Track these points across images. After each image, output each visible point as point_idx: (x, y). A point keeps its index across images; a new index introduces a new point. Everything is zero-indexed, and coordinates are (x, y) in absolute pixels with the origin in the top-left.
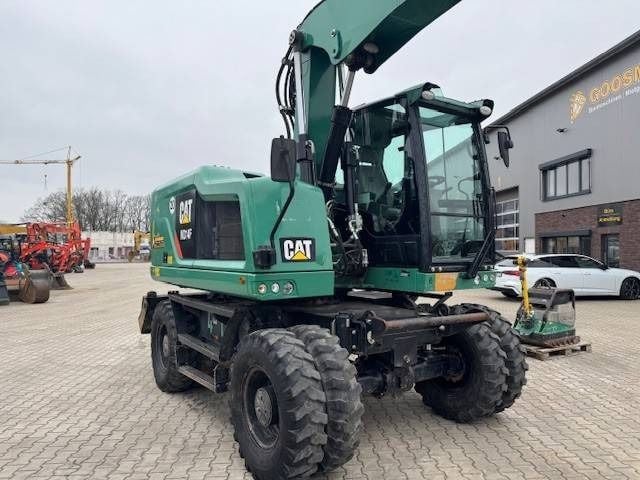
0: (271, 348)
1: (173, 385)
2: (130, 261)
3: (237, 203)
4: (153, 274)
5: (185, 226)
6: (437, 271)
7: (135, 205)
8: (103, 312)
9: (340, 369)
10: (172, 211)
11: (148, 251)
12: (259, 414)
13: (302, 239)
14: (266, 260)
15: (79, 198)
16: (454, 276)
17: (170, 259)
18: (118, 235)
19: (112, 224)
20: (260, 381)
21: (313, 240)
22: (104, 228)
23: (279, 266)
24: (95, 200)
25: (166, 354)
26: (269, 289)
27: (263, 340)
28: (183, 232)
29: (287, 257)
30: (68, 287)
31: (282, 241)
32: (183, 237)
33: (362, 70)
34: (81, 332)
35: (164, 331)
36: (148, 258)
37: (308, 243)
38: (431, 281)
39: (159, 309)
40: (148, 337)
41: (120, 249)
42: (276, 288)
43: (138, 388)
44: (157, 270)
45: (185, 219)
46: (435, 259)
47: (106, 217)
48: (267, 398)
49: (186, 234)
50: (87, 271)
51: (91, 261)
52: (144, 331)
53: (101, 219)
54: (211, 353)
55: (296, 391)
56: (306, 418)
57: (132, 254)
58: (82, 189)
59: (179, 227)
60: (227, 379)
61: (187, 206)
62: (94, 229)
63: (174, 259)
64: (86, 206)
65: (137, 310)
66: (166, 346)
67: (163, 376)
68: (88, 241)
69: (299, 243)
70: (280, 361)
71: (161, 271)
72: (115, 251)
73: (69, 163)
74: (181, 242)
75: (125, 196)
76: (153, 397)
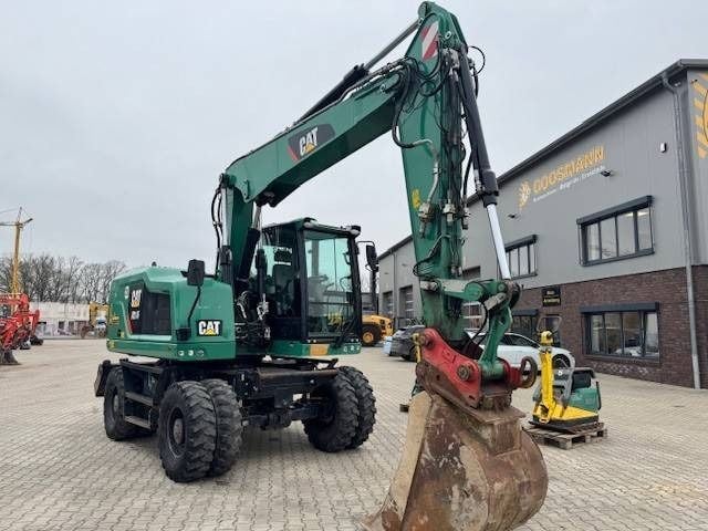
0: (183, 391)
1: (121, 433)
2: (83, 338)
3: (169, 296)
4: (108, 347)
5: (135, 309)
6: (312, 343)
7: (93, 273)
8: (57, 386)
9: (227, 404)
10: (127, 297)
11: (104, 326)
12: (175, 436)
13: (213, 321)
14: (184, 335)
15: (27, 264)
16: (326, 346)
17: (122, 334)
18: (70, 307)
19: (64, 294)
20: (178, 414)
21: (221, 322)
22: (54, 298)
23: (194, 339)
24: (45, 268)
25: (115, 409)
26: (186, 354)
27: (179, 387)
28: (134, 313)
29: (201, 333)
30: (16, 363)
31: (198, 323)
32: (133, 317)
33: (268, 205)
34: (37, 402)
35: (115, 393)
36: (104, 334)
37: (217, 324)
38: (308, 349)
39: (113, 373)
40: (102, 399)
41: (71, 324)
42: (191, 353)
43: (92, 438)
44: (112, 343)
45: (135, 304)
46: (310, 335)
47: (58, 286)
48: (181, 425)
49: (135, 315)
50: (33, 347)
51: (39, 337)
52: (98, 395)
53: (51, 289)
54: (149, 402)
55: (195, 415)
56: (200, 432)
57: (85, 329)
58: (31, 255)
59: (130, 310)
60: (158, 416)
61: (137, 294)
62: (42, 299)
63: (126, 335)
64: (34, 274)
65: (93, 376)
66: (116, 403)
67: (112, 427)
68: (36, 315)
69: (210, 323)
70: (187, 398)
71: (116, 344)
72: (66, 325)
73: (19, 226)
74: (132, 321)
75: (80, 263)
76: (103, 444)
